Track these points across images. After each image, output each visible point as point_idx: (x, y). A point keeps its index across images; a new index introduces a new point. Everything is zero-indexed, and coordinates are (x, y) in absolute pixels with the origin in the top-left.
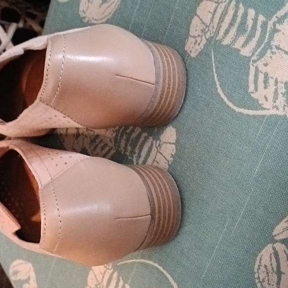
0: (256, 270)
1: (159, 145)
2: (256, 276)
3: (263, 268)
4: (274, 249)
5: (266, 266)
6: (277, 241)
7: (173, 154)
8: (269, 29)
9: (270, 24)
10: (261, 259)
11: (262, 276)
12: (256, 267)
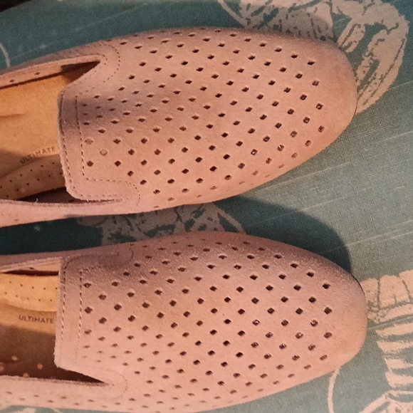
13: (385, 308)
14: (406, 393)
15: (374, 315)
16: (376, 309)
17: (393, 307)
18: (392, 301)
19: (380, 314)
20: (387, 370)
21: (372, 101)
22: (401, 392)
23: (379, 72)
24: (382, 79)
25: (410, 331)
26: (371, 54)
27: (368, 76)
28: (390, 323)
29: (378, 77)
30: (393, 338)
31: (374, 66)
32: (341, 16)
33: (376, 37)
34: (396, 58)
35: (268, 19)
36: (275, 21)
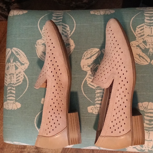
13: (148, 109)
14: (147, 129)
15: (145, 110)
16: (146, 109)
17: (150, 109)
18: (150, 108)
19: (147, 110)
20: (144, 123)
22: (146, 128)
25: (152, 116)
28: (148, 113)
30: (148, 116)
35: (142, 36)
36: (143, 37)
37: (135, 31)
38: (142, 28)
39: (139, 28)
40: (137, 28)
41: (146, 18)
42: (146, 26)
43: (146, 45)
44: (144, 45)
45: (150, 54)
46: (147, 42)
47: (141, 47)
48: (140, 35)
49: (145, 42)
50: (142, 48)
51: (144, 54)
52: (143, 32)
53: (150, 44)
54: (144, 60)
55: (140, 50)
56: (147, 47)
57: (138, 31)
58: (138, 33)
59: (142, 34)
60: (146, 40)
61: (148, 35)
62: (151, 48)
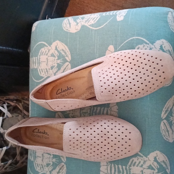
0: (161, 132)
1: (110, 109)
2: (162, 134)
3: (163, 131)
4: (164, 122)
5: (164, 130)
6: (163, 119)
7: (117, 108)
8: (128, 169)
9: (128, 168)
10: (161, 128)
11: (164, 133)
12: (161, 131)
21: (69, 52)
23: (64, 49)
24: (66, 49)
26: (60, 50)
27: (64, 52)
29: (65, 50)
31: (63, 50)
32: (51, 54)
33: (58, 48)
34: (63, 45)
35: (47, 71)
36: (48, 69)
37: (43, 77)
38: (41, 70)
39: (41, 74)
40: (41, 76)
41: (34, 67)
42: (40, 67)
43: (54, 66)
44: (54, 68)
45: (62, 63)
46: (52, 66)
47: (55, 71)
48: (46, 72)
49: (52, 68)
50: (57, 70)
51: (61, 69)
52: (44, 69)
53: (54, 62)
54: (67, 68)
55: (58, 72)
56: (56, 65)
57: (43, 74)
58: (44, 74)
59: (46, 71)
60: (51, 66)
61: (47, 64)
62: (57, 61)
